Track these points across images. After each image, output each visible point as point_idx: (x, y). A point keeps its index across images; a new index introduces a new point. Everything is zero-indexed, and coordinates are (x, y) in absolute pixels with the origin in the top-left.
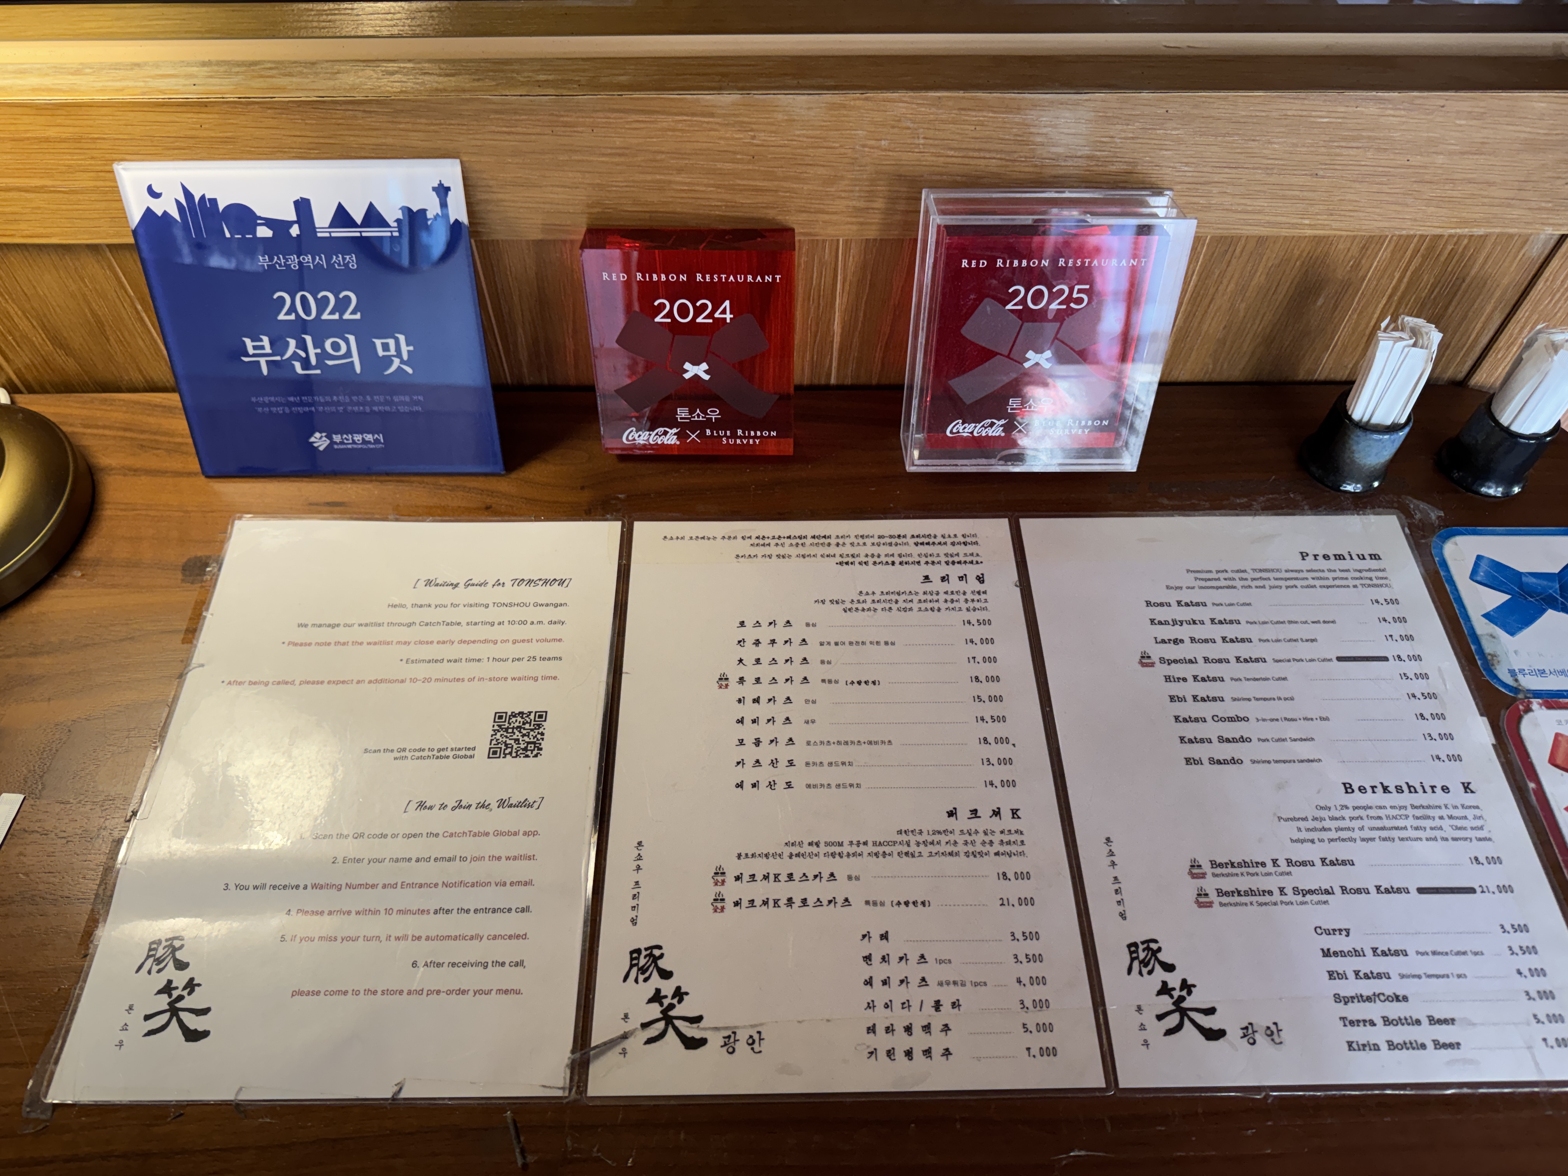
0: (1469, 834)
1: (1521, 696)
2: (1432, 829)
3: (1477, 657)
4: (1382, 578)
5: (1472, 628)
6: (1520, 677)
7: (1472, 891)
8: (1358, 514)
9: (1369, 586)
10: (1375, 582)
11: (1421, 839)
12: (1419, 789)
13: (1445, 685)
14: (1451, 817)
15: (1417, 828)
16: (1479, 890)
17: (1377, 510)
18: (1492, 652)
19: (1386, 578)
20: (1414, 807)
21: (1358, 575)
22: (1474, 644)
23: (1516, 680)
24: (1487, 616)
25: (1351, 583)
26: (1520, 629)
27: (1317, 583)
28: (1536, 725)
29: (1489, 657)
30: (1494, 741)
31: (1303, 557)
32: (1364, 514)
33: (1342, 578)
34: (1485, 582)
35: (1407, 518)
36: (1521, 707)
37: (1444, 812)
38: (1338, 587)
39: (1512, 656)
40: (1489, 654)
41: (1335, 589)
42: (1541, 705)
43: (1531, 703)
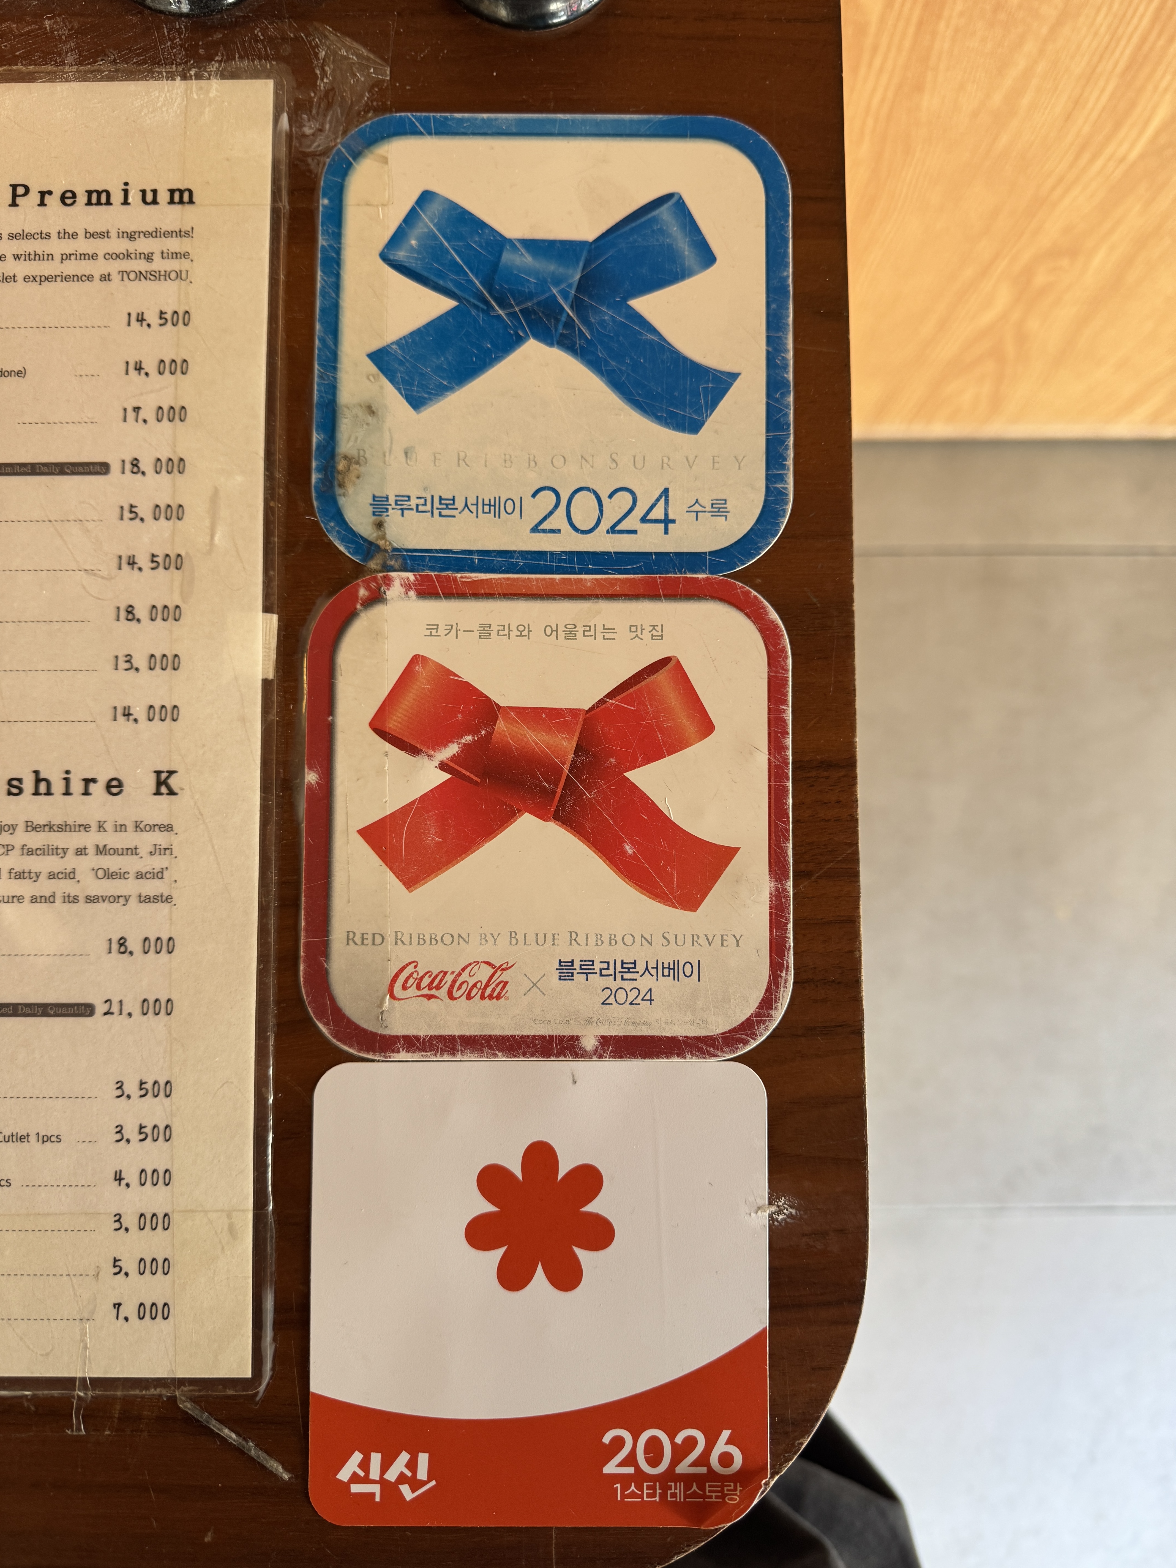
0: (129, 887)
1: (373, 564)
2: (52, 876)
3: (314, 464)
4: (176, 255)
5: (332, 388)
6: (393, 518)
7: (85, 1010)
8: (184, 77)
9: (140, 275)
10: (158, 264)
11: (20, 899)
12: (58, 787)
13: (212, 537)
14: (101, 851)
15: (20, 875)
16: (101, 1008)
17: (237, 63)
18: (353, 453)
19: (186, 255)
20: (32, 827)
21: (123, 245)
22: (322, 427)
23: (380, 525)
24: (379, 357)
25: (97, 268)
26: (442, 390)
27: (22, 269)
28: (377, 635)
29: (341, 465)
30: (271, 676)
31: (15, 196)
32: (198, 77)
33: (84, 256)
34: (413, 264)
35: (299, 85)
36: (362, 592)
37: (90, 840)
38: (66, 278)
39: (396, 460)
40: (345, 457)
41: (60, 285)
42: (407, 586)
43: (388, 581)
